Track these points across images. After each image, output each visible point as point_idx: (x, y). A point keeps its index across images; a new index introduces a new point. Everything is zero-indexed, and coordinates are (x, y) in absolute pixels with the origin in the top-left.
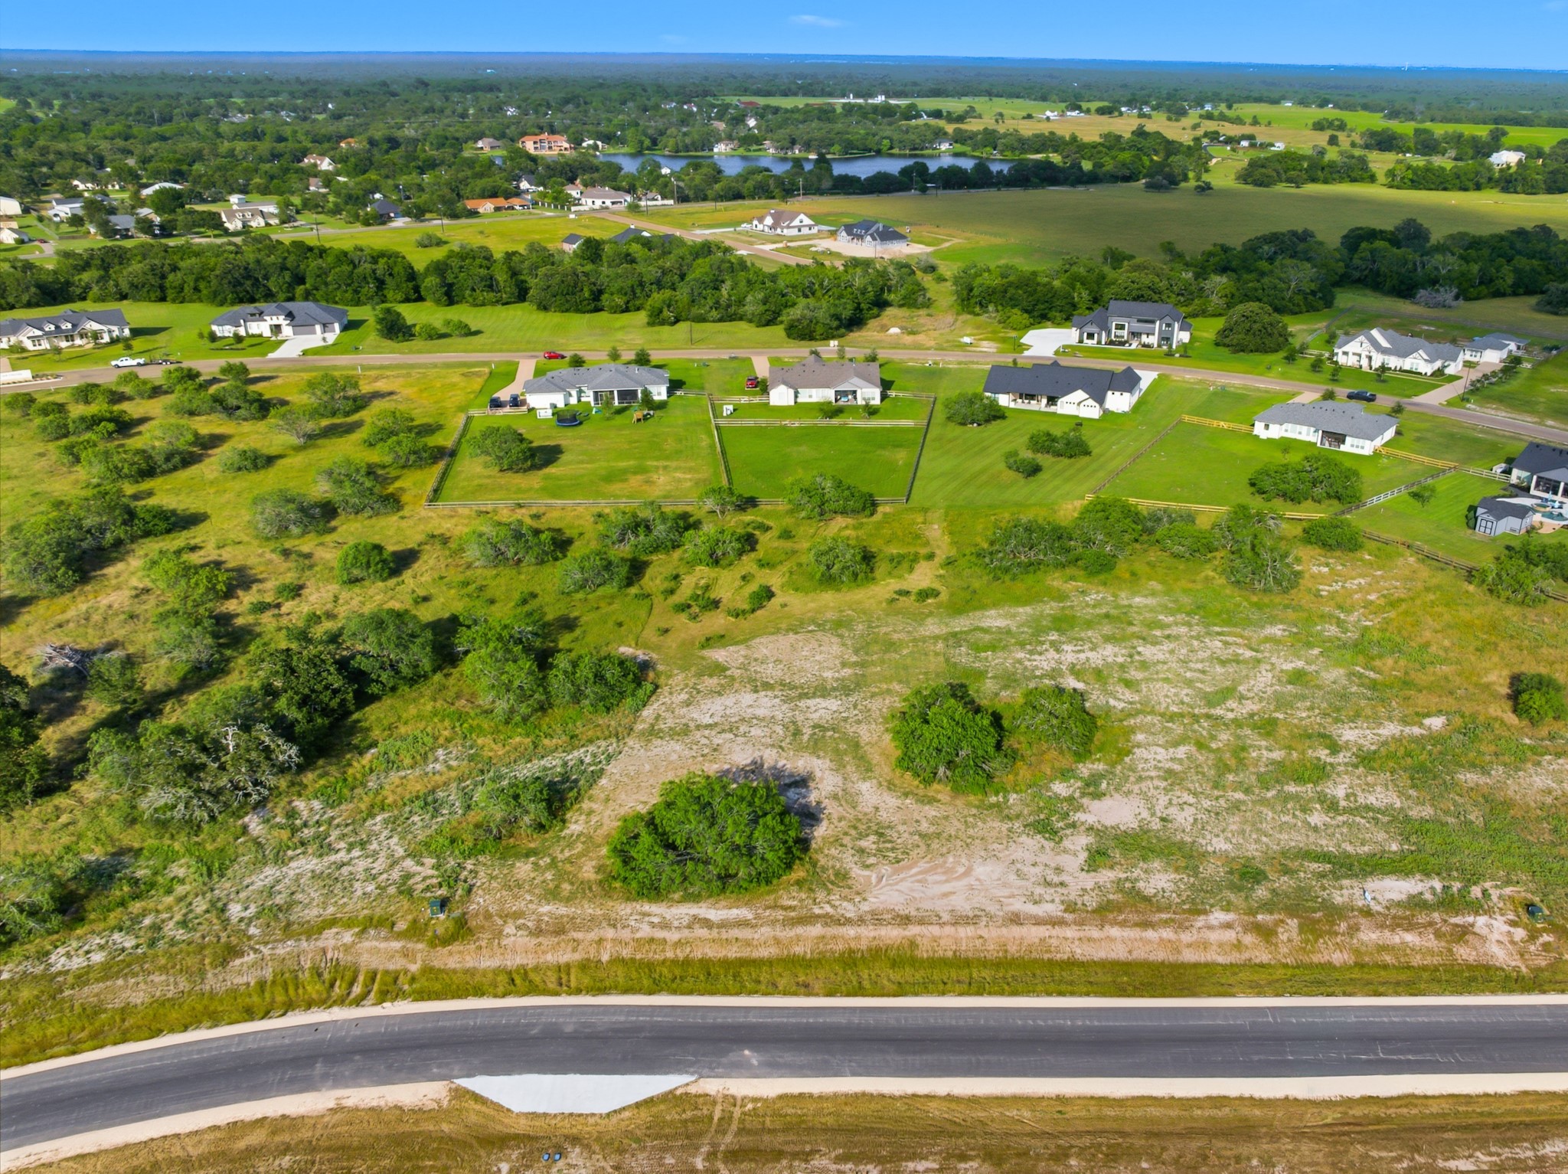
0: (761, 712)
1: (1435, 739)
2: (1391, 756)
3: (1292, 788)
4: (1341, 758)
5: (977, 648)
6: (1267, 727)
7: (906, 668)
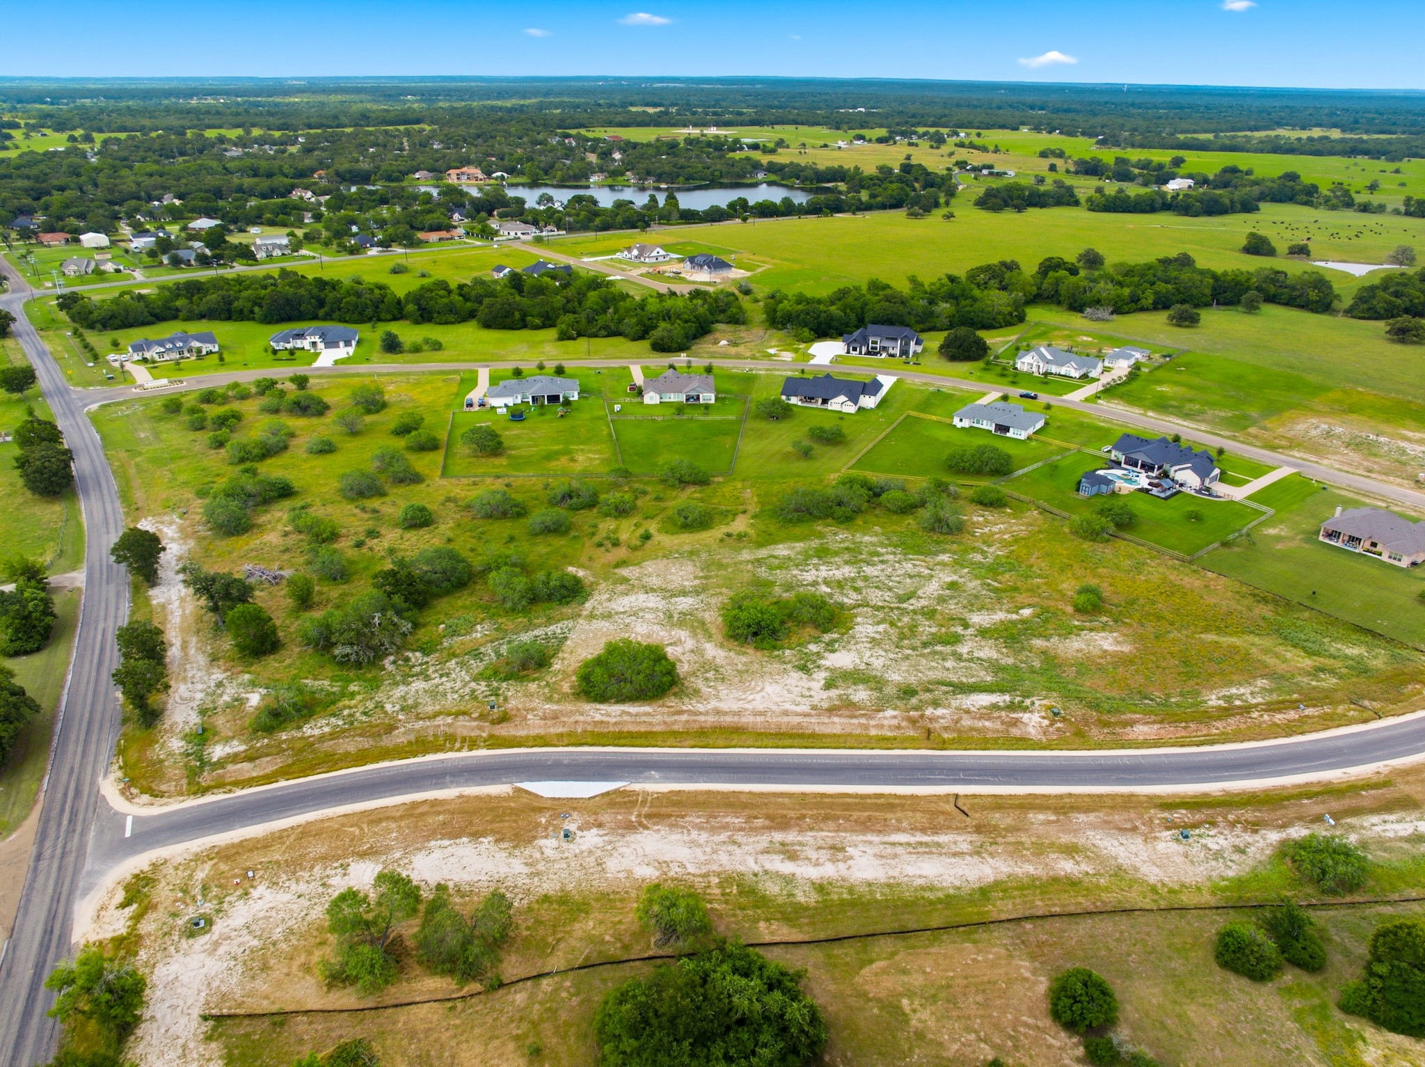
0: (651, 605)
1: (1023, 622)
2: (996, 629)
3: (939, 648)
4: (971, 631)
5: (771, 568)
6: (930, 614)
7: (730, 579)
